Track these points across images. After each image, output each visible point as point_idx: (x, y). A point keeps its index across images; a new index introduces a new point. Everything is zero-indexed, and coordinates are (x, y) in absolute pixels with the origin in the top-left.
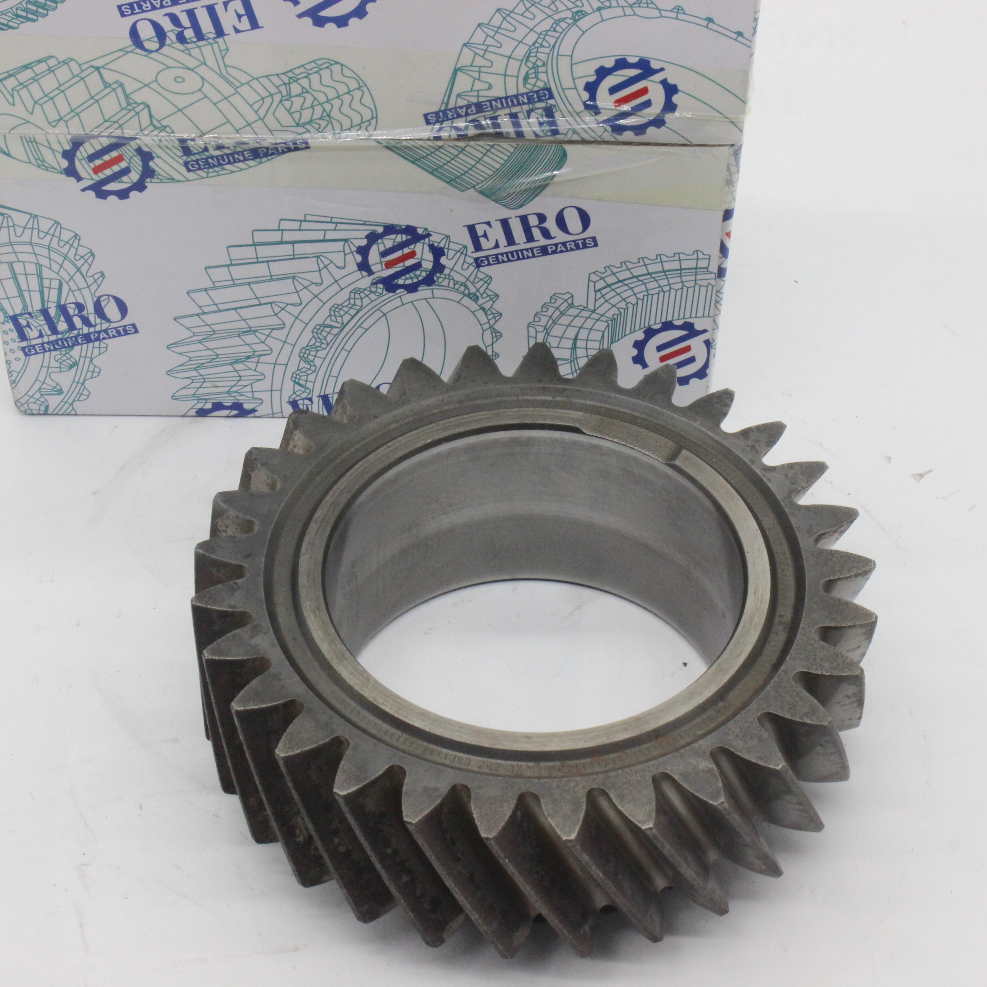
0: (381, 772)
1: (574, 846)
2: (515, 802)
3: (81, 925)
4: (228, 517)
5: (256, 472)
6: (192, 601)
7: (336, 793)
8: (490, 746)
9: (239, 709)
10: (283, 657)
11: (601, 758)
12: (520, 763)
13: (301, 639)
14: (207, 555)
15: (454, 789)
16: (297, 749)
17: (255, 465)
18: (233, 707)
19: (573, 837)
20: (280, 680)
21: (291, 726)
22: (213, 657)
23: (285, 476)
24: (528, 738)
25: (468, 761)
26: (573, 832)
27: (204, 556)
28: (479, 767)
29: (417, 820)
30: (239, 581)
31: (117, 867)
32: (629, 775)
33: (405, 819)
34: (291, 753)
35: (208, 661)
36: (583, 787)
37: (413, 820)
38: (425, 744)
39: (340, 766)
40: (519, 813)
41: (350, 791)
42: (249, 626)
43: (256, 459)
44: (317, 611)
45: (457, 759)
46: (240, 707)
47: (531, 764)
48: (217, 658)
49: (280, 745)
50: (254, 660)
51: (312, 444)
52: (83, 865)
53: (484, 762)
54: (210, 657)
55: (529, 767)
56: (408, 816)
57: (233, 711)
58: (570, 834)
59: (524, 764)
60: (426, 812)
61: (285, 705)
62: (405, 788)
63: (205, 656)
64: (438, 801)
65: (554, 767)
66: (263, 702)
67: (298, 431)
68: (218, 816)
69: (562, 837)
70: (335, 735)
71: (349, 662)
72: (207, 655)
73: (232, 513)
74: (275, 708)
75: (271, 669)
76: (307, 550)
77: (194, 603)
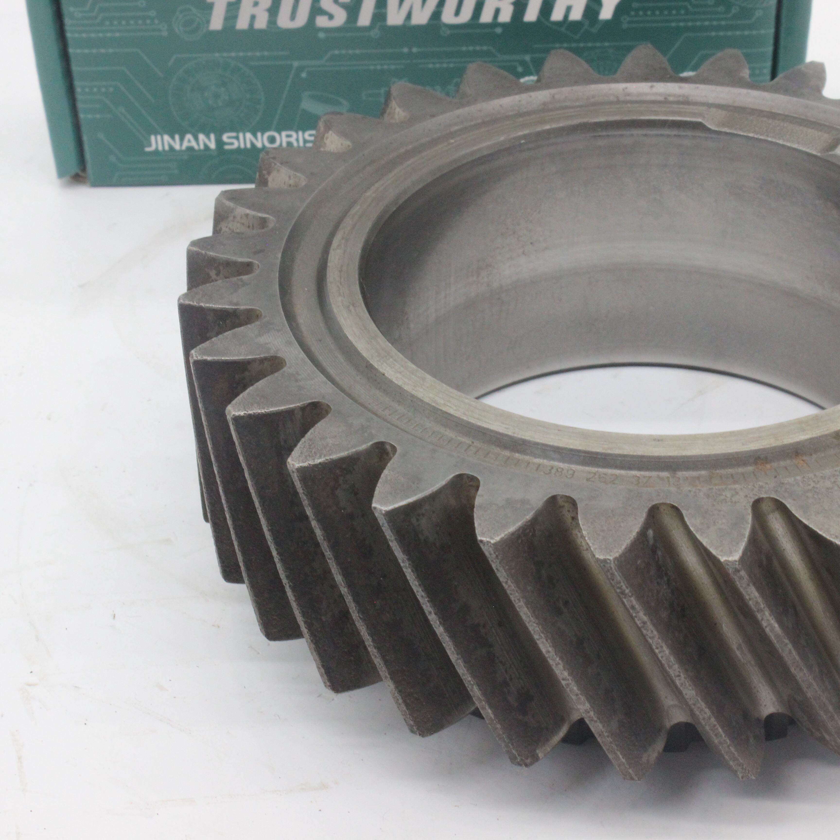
0: (443, 483)
1: (737, 571)
2: (644, 515)
3: (19, 758)
4: (234, 217)
5: (274, 174)
6: (179, 299)
7: (375, 508)
8: (604, 451)
9: (237, 414)
10: (302, 355)
11: (768, 466)
12: (647, 474)
13: (329, 340)
14: (203, 252)
15: (553, 500)
16: (320, 457)
17: (273, 164)
18: (230, 412)
19: (736, 556)
20: (297, 381)
21: (311, 431)
22: (205, 358)
23: (312, 174)
24: (659, 440)
25: (571, 472)
26: (736, 551)
27: (198, 254)
28: (588, 480)
29: (498, 539)
30: (245, 278)
31: (76, 687)
32: (814, 481)
33: (479, 538)
34: (311, 463)
35: (196, 362)
36: (746, 496)
37: (492, 538)
38: (507, 453)
39: (382, 476)
40: (650, 533)
41: (396, 505)
42: (258, 323)
43: (274, 158)
44: (351, 307)
45: (553, 471)
46: (239, 410)
47: (665, 474)
48: (209, 358)
49: (296, 452)
50: (262, 361)
51: (349, 143)
52: (30, 685)
53: (595, 474)
54: (199, 358)
55: (662, 479)
56: (483, 534)
57: (229, 418)
58: (730, 553)
59: (654, 474)
60: (512, 529)
61: (303, 409)
62: (478, 501)
63: (193, 357)
64: (529, 517)
65: (698, 478)
66: (272, 405)
67: (330, 132)
68: (219, 627)
69: (720, 557)
70: (376, 441)
71: (395, 360)
72: (195, 355)
73: (241, 211)
74: (290, 412)
75: (285, 369)
76: (339, 246)
77: (182, 301)
